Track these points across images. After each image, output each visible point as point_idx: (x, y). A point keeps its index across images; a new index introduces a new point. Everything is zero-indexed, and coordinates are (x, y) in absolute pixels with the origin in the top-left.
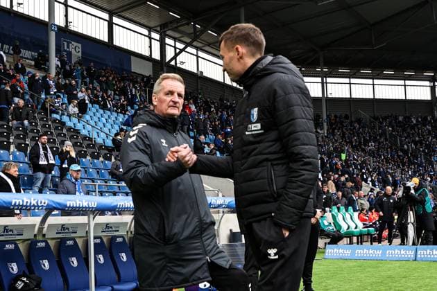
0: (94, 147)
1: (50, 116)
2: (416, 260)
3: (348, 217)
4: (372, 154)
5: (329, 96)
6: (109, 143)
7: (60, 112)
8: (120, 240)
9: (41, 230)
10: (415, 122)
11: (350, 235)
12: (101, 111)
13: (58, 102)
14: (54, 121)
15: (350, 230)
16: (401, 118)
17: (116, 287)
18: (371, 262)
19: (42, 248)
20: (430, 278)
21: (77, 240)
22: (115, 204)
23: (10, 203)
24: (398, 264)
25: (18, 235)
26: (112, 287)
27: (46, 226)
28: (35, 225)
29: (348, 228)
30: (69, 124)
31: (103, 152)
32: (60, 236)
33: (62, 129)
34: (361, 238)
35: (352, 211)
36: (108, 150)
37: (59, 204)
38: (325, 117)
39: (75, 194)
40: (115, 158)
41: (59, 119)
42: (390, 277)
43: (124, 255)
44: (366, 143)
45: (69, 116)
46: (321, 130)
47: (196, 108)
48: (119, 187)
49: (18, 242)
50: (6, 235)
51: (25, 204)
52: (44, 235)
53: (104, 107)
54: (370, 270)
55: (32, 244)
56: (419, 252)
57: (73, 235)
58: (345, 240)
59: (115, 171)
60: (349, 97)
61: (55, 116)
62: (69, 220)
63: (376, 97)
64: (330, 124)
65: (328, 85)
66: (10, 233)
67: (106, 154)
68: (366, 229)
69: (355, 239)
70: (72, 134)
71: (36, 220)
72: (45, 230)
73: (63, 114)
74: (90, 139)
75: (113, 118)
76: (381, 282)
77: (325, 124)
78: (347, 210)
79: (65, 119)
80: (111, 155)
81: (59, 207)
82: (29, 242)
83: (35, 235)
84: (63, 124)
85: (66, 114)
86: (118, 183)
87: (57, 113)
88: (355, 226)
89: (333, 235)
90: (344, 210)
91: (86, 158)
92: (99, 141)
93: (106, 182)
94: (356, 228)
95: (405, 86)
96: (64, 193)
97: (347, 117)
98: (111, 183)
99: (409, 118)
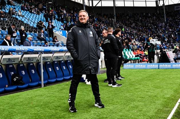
0: (30, 28)
1: (12, 16)
2: (159, 68)
3: (129, 53)
4: (134, 28)
5: (116, 6)
6: (35, 26)
7: (16, 14)
8: (48, 63)
9: (21, 59)
10: (150, 15)
11: (131, 60)
12: (30, 14)
13: (15, 11)
14: (14, 18)
15: (130, 58)
16: (144, 14)
17: (49, 81)
18: (142, 70)
19: (22, 66)
20: (167, 75)
21: (34, 63)
22: (50, 49)
23: (15, 50)
24: (152, 70)
25: (13, 62)
26: (48, 81)
27: (23, 58)
28: (19, 58)
29: (130, 57)
30: (19, 19)
31: (34, 30)
32: (28, 62)
33: (17, 21)
34: (135, 61)
35: (131, 50)
36: (35, 29)
37: (31, 50)
38: (115, 14)
39: (31, 46)
40: (38, 32)
41: (15, 17)
42: (152, 75)
43: (50, 69)
44: (131, 24)
45: (19, 16)
46: (113, 19)
47: (66, 12)
48: (41, 43)
49: (13, 64)
50: (9, 62)
51: (20, 50)
52: (22, 62)
53: (31, 12)
54: (143, 72)
55: (18, 65)
56: (160, 66)
57: (32, 61)
58: (130, 62)
59: (39, 37)
60: (124, 6)
61: (14, 16)
62: (31, 56)
63: (134, 6)
64: (117, 17)
65: (116, 1)
66: (11, 61)
67: (35, 30)
68: (137, 57)
69: (132, 61)
70: (21, 23)
71: (20, 56)
72: (22, 60)
73: (16, 15)
74: (28, 25)
75: (35, 16)
76: (149, 76)
77: (115, 17)
78: (129, 50)
79: (17, 17)
80: (37, 31)
81: (31, 51)
82: (17, 64)
83: (19, 62)
84: (17, 19)
85: (17, 15)
86: (41, 41)
87: (14, 15)
88: (132, 56)
89: (125, 60)
90: (128, 50)
91: (32, 32)
92: (31, 25)
93: (36, 41)
94: (133, 57)
95: (146, 1)
96: (26, 46)
97: (123, 14)
98: (38, 42)
99: (148, 14)
